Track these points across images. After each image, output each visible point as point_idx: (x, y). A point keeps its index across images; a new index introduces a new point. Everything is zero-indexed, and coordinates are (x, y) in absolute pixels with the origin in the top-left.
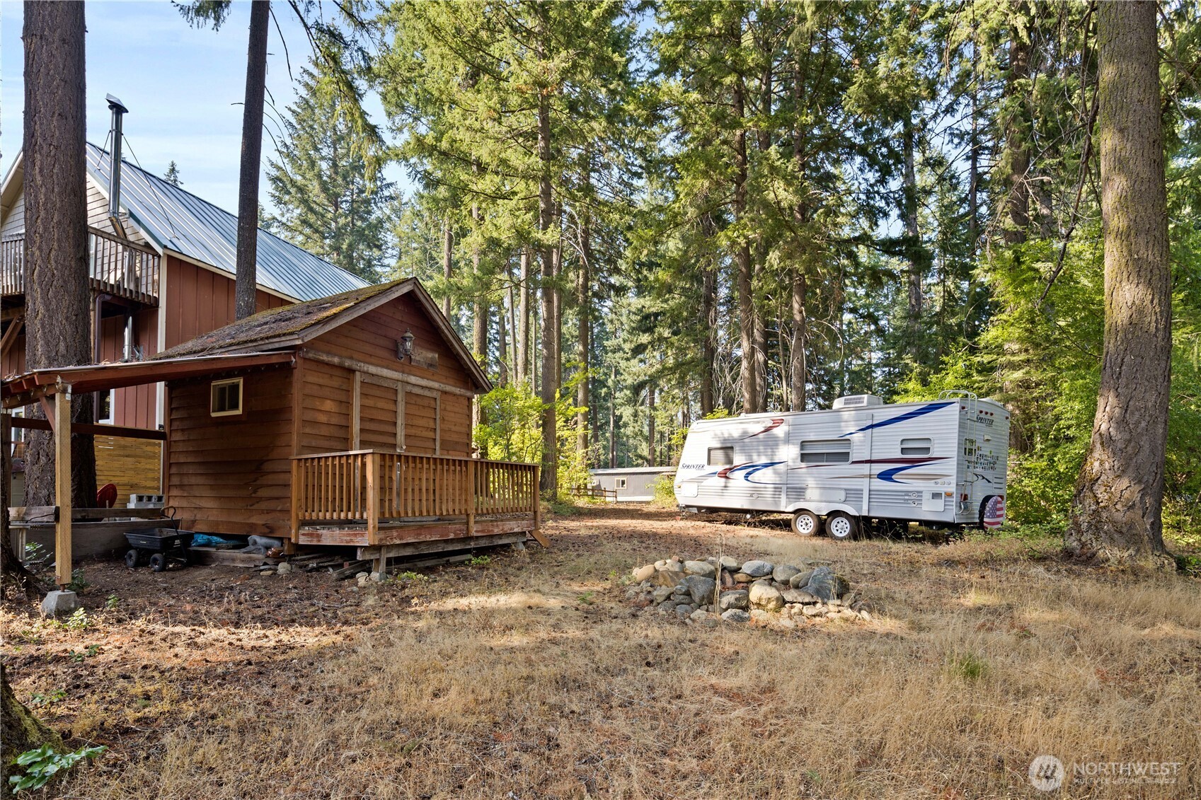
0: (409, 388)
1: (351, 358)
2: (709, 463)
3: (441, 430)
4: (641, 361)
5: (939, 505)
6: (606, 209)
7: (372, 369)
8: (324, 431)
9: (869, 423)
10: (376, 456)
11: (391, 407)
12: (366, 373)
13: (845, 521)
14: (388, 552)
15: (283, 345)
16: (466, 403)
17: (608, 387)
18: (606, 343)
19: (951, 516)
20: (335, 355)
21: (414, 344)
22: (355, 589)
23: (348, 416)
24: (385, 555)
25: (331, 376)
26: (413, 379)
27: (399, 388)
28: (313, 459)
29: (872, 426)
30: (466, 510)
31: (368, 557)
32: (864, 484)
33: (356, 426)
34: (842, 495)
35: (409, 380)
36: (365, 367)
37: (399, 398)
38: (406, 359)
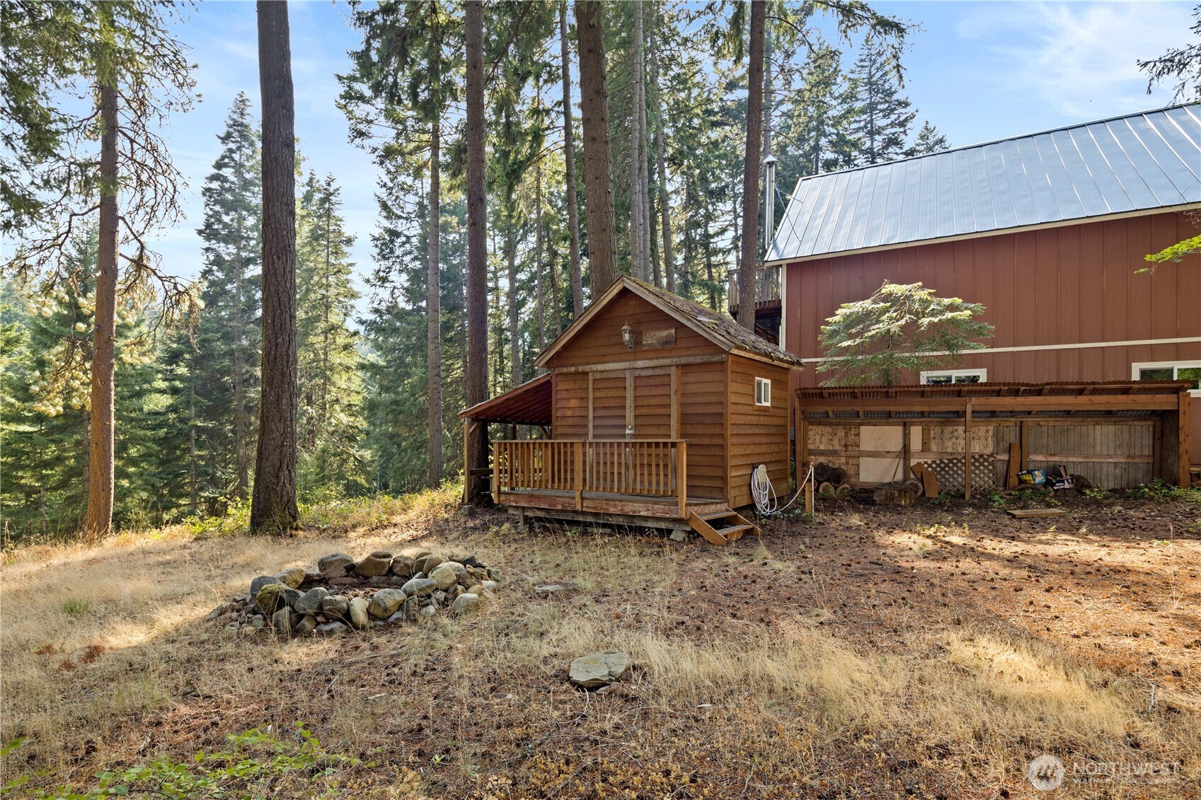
0: (637, 373)
7: (600, 367)
11: (620, 393)
12: (596, 372)
20: (574, 365)
25: (575, 381)
27: (627, 374)
35: (636, 366)
36: (594, 367)
37: (628, 385)
38: (637, 347)
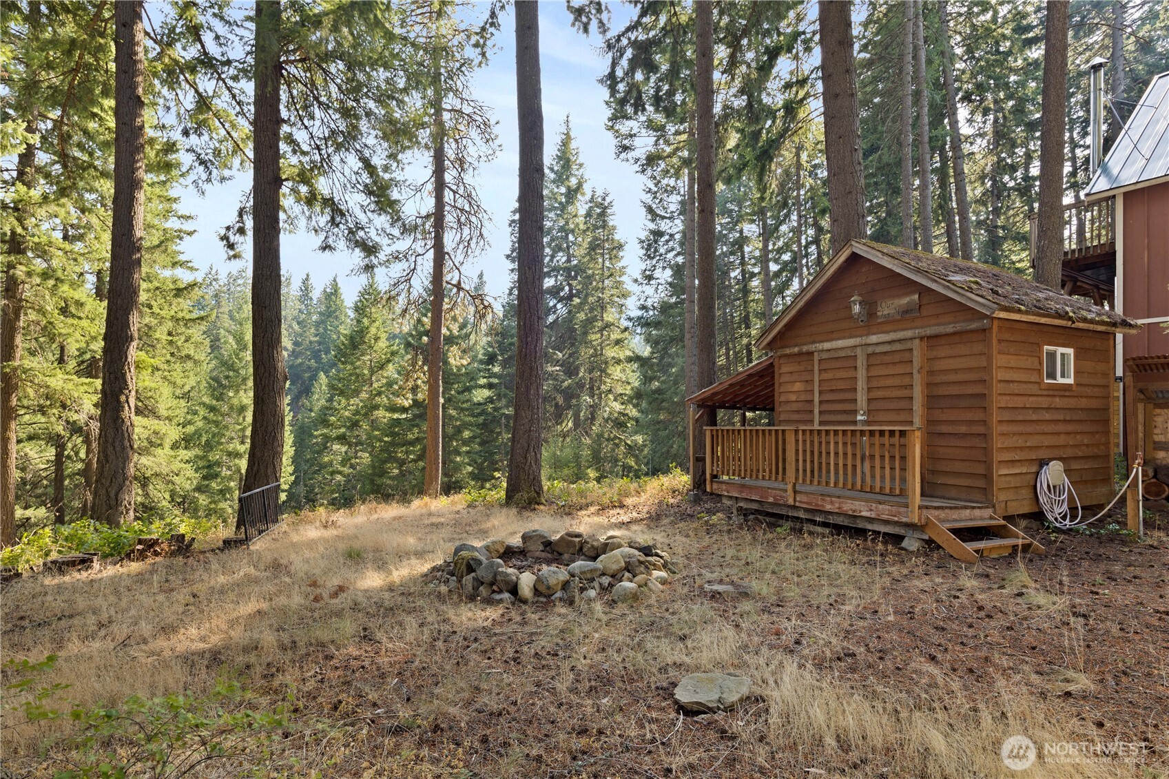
0: (870, 350)
1: (813, 342)
7: (827, 345)
8: (795, 407)
11: (850, 374)
12: (823, 351)
20: (798, 345)
25: (800, 361)
26: (874, 339)
27: (859, 351)
33: (816, 400)
35: (868, 341)
36: (820, 346)
37: (859, 363)
38: (870, 320)
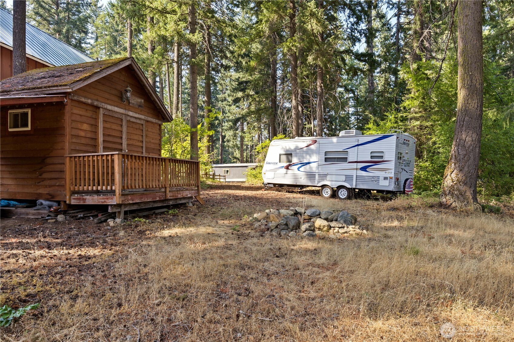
0: (129, 118)
1: (97, 100)
2: (280, 162)
3: (146, 142)
4: (237, 107)
5: (386, 183)
6: (224, 25)
7: (109, 107)
8: (83, 141)
9: (357, 143)
10: (120, 155)
11: (119, 128)
12: (106, 109)
13: (345, 190)
14: (125, 208)
15: (59, 91)
16: (158, 127)
17: (219, 120)
18: (218, 96)
19: (392, 188)
20: (88, 98)
21: (132, 94)
22: (109, 228)
23: (96, 132)
24: (123, 209)
25: (87, 110)
26: (131, 114)
27: (124, 118)
28: (80, 157)
29: (358, 145)
30: (165, 185)
31: (115, 210)
32: (354, 173)
33: (101, 139)
34: (344, 178)
35: (128, 114)
37: (124, 124)
38: (127, 103)
